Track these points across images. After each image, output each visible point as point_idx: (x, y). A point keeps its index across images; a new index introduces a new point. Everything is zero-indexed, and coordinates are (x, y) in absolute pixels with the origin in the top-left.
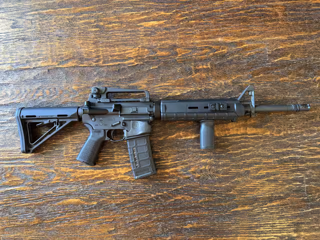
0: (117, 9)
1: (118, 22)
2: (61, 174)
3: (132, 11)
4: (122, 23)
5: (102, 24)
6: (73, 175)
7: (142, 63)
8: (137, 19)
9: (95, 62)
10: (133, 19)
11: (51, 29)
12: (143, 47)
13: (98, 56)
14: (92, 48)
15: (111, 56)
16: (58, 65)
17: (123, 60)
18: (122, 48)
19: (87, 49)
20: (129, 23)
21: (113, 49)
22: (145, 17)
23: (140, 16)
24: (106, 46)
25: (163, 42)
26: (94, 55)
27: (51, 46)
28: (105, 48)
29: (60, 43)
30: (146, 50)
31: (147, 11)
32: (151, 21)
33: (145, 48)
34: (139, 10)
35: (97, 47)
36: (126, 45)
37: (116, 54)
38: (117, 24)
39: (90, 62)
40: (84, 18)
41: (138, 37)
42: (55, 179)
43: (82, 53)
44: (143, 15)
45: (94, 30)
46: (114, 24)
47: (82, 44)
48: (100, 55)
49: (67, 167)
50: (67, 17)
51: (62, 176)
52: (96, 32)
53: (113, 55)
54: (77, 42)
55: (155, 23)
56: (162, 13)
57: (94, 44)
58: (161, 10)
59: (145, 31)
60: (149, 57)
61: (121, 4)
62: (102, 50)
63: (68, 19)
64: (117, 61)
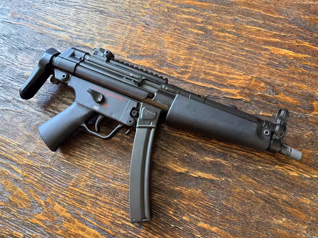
0: (240, 17)
1: (234, 34)
2: (51, 214)
3: (260, 26)
4: (239, 36)
5: (210, 28)
6: (66, 225)
7: (248, 100)
8: (264, 38)
9: (179, 73)
10: (258, 38)
11: (140, 12)
12: (259, 79)
13: (186, 67)
14: (182, 53)
15: (205, 74)
17: (221, 85)
18: (226, 68)
20: (251, 40)
21: (213, 66)
22: (278, 40)
23: (270, 36)
24: (203, 58)
26: (182, 63)
27: (131, 31)
29: (144, 31)
30: (262, 85)
31: (283, 34)
32: (285, 48)
33: (262, 81)
34: (272, 28)
35: (190, 54)
36: (234, 66)
37: (213, 72)
38: (231, 36)
39: (172, 70)
40: (190, 13)
41: (258, 63)
42: (39, 217)
43: (166, 54)
44: (275, 36)
45: (196, 31)
47: (172, 43)
48: (189, 66)
49: (64, 206)
50: (168, 5)
51: (49, 218)
52: (198, 34)
53: (209, 73)
54: (166, 39)
55: (291, 53)
56: (307, 44)
57: (188, 49)
58: (306, 39)
59: (269, 59)
63: (168, 8)
64: (211, 82)
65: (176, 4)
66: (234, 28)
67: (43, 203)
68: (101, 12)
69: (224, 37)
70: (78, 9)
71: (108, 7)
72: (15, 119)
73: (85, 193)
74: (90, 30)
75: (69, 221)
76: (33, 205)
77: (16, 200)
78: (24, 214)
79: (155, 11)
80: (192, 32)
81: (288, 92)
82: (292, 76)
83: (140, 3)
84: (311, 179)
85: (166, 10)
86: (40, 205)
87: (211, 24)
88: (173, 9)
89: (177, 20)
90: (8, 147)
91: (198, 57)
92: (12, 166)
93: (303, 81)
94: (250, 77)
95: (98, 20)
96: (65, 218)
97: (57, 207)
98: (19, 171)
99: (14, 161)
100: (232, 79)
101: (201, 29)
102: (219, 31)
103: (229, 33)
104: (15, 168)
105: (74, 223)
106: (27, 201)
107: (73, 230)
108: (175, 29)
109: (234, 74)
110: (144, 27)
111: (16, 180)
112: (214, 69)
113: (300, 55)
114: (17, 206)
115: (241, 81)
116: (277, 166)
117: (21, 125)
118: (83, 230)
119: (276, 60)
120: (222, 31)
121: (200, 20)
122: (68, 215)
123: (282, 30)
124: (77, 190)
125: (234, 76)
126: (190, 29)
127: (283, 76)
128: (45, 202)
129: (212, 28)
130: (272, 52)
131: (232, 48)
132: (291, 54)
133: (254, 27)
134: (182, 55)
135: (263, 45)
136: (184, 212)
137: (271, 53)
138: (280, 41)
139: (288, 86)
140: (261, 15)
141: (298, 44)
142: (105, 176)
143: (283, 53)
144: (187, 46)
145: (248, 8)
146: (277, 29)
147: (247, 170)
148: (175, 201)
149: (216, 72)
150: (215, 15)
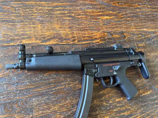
16: (41, 43)
19: (64, 32)
25: (115, 29)
28: (77, 32)
46: (82, 16)
60: (109, 39)
61: (84, 4)
62: (76, 33)
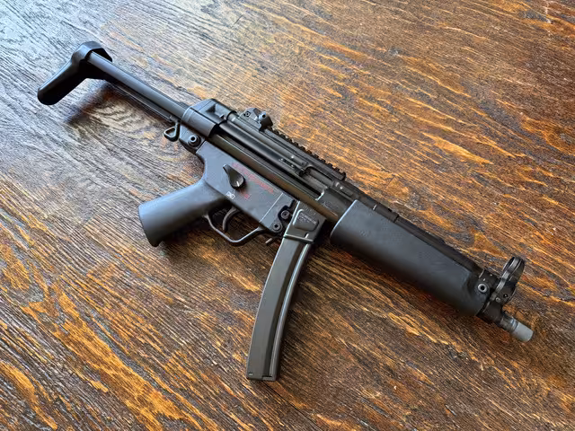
65: (314, 45)
66: (389, 97)
67: (46, 290)
68: (204, 36)
69: (370, 109)
70: (173, 24)
71: (215, 30)
72: (40, 164)
73: (107, 288)
74: (180, 59)
75: (74, 321)
76: (32, 288)
77: (11, 276)
78: (18, 298)
79: (281, 49)
80: (325, 92)
81: (441, 209)
82: (455, 186)
83: (262, 34)
84: (438, 344)
85: (297, 51)
86: (42, 291)
87: (356, 85)
88: (307, 53)
89: (308, 69)
90: (21, 201)
91: (322, 130)
92: (19, 228)
93: (470, 198)
94: (389, 175)
95: (196, 47)
96: (70, 316)
97: (64, 298)
98: (27, 237)
99: (23, 222)
100: (362, 172)
101: (340, 89)
102: (366, 98)
103: (380, 103)
104: (23, 232)
105: (80, 326)
106: (26, 281)
107: (76, 336)
108: (301, 83)
109: (368, 166)
110: (258, 70)
111: (19, 249)
112: (340, 152)
113: (477, 159)
114: (10, 285)
115: (374, 179)
116: (391, 314)
117: (47, 174)
118: (90, 339)
119: (437, 158)
120: (371, 99)
121: (342, 76)
122: (76, 314)
123: (461, 115)
124: (97, 281)
125: (367, 169)
126: (323, 87)
127: (441, 184)
128: (49, 288)
129: (355, 92)
130: (436, 144)
131: (377, 127)
132: (464, 154)
133: (419, 103)
134: (299, 122)
135: (426, 132)
136: (237, 348)
137: (435, 147)
138: (454, 131)
139: (443, 201)
140: (437, 86)
141: (478, 141)
142: (141, 271)
143: (452, 150)
144: (311, 110)
145: (420, 72)
146: (454, 112)
147: (345, 309)
148: (229, 328)
149: (342, 158)
150: (367, 72)
